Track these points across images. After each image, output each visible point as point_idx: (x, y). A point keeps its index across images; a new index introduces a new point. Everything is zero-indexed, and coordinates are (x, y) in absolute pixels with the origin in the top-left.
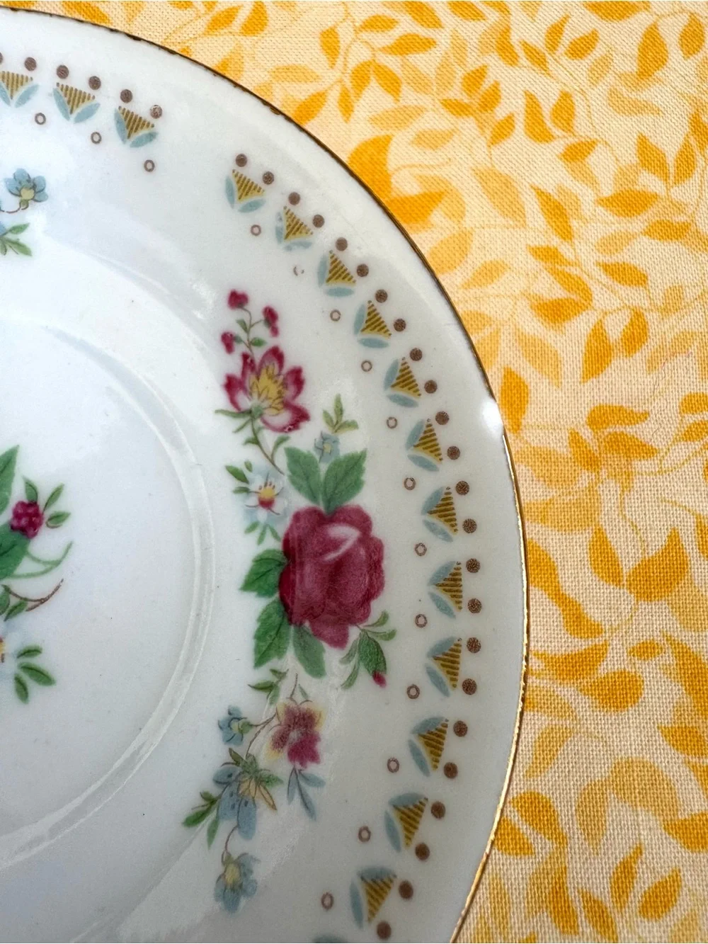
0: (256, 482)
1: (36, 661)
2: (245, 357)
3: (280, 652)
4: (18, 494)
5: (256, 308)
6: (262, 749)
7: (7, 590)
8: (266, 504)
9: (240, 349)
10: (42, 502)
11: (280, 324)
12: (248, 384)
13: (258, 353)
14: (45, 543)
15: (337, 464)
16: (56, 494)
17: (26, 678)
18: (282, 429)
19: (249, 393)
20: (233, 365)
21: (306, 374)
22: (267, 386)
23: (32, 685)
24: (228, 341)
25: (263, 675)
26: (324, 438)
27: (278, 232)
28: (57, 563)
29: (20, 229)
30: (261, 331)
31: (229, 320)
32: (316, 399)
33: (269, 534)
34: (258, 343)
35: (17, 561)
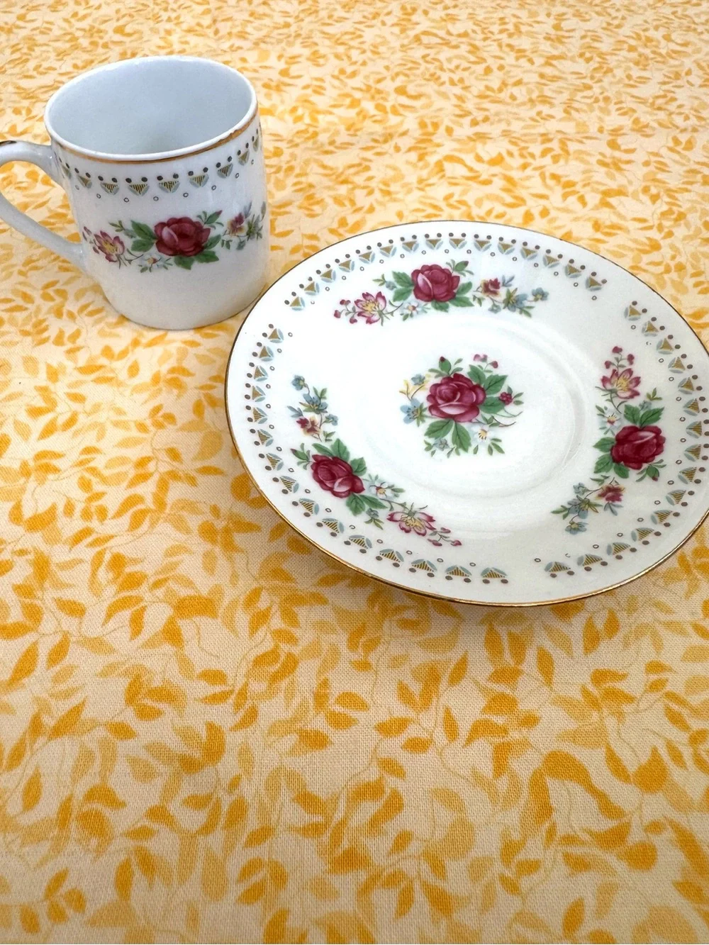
0: (608, 414)
1: (498, 444)
2: (614, 371)
3: (608, 471)
4: (504, 389)
5: (625, 354)
6: (592, 498)
7: (493, 417)
8: (611, 423)
9: (612, 368)
10: (513, 396)
11: (635, 361)
12: (613, 381)
13: (621, 370)
14: (511, 408)
15: (650, 411)
16: (520, 395)
17: (493, 447)
18: (626, 398)
19: (612, 384)
20: (608, 373)
21: (642, 380)
22: (622, 383)
23: (495, 451)
24: (608, 364)
25: (598, 476)
26: (645, 402)
27: (643, 330)
28: (515, 416)
29: (531, 308)
30: (625, 363)
31: (611, 357)
32: (644, 389)
33: (610, 432)
34: (622, 366)
35: (499, 411)
